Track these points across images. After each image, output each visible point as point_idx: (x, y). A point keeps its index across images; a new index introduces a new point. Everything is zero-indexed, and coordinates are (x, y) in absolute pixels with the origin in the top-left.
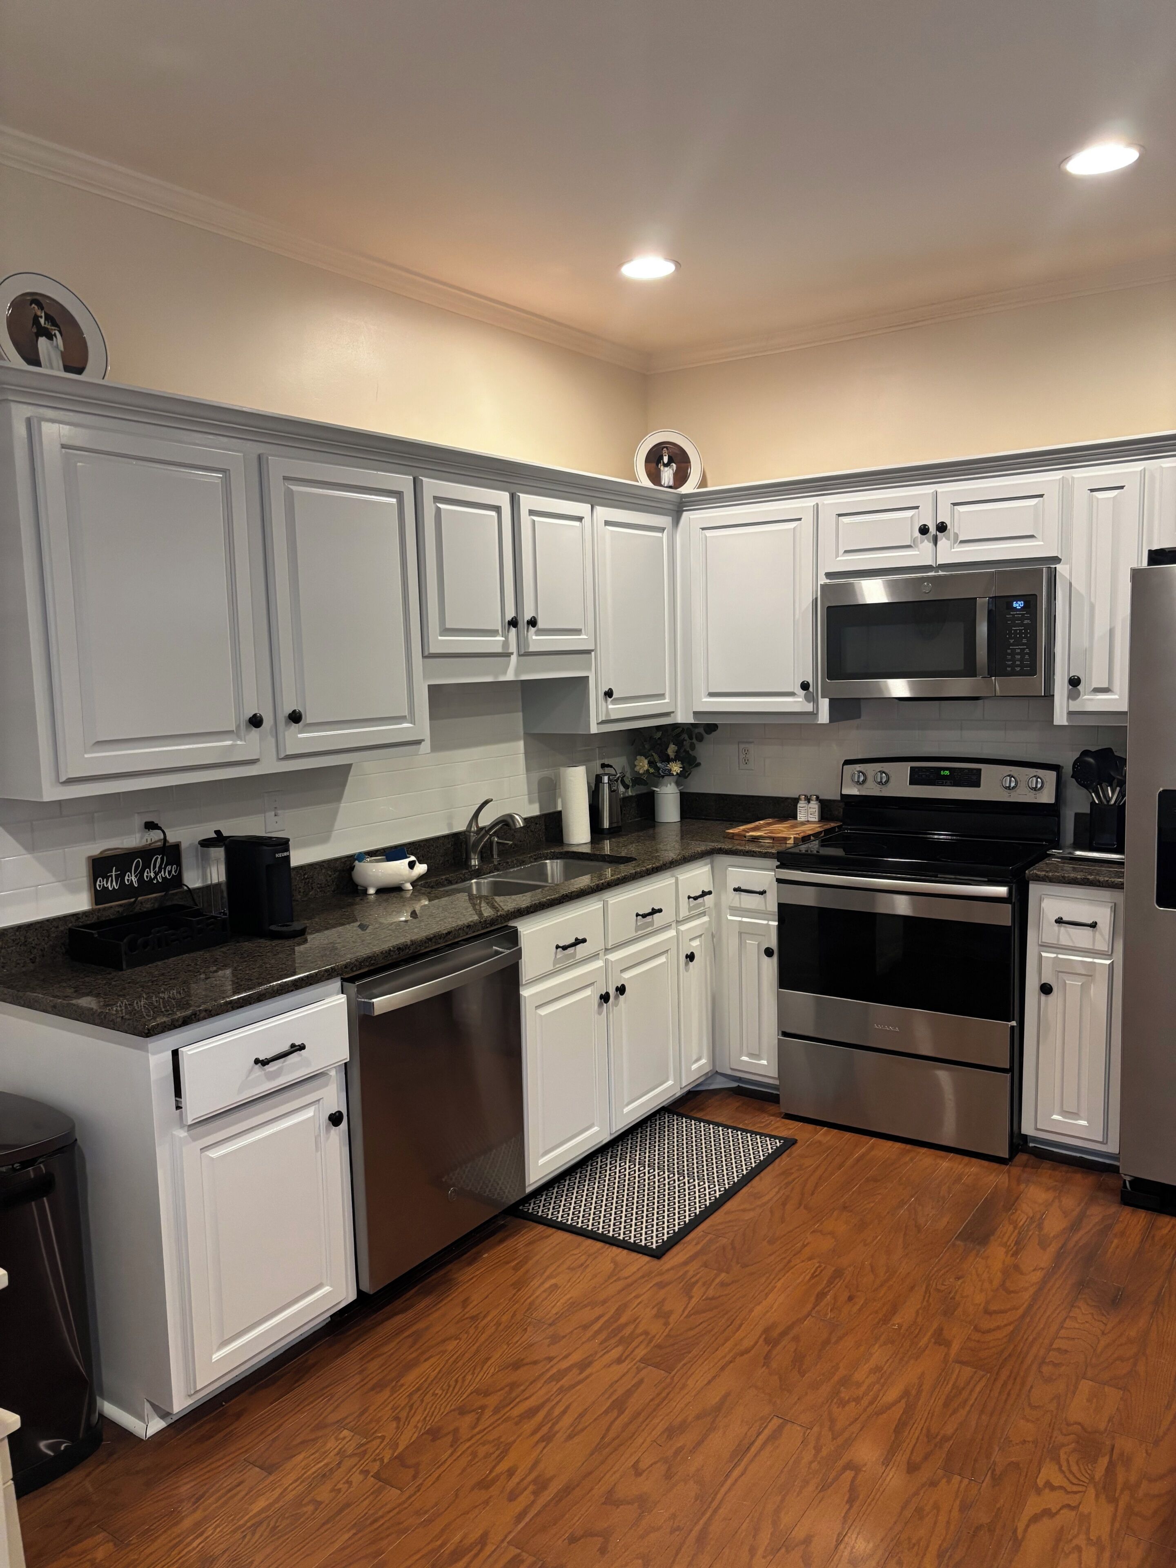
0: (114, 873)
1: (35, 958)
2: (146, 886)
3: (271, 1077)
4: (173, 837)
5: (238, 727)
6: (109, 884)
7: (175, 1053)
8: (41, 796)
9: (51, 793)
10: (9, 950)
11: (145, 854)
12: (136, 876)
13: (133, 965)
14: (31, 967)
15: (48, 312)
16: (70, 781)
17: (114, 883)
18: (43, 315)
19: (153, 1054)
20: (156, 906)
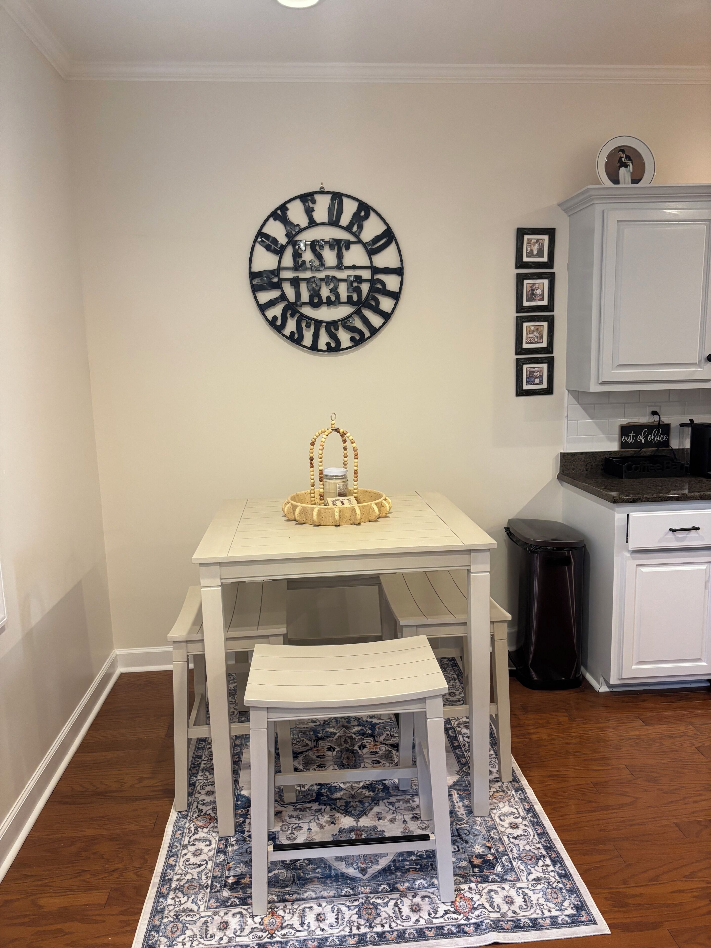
0: (632, 435)
1: (588, 468)
2: (648, 444)
3: (678, 539)
4: (665, 420)
5: (700, 361)
6: (629, 439)
7: (628, 515)
8: (589, 389)
9: (594, 388)
10: (577, 463)
11: (650, 428)
12: (644, 438)
13: (628, 477)
14: (586, 472)
15: (627, 154)
16: (604, 383)
17: (632, 439)
18: (624, 156)
19: (618, 513)
20: (653, 454)
